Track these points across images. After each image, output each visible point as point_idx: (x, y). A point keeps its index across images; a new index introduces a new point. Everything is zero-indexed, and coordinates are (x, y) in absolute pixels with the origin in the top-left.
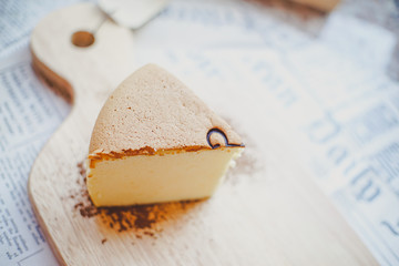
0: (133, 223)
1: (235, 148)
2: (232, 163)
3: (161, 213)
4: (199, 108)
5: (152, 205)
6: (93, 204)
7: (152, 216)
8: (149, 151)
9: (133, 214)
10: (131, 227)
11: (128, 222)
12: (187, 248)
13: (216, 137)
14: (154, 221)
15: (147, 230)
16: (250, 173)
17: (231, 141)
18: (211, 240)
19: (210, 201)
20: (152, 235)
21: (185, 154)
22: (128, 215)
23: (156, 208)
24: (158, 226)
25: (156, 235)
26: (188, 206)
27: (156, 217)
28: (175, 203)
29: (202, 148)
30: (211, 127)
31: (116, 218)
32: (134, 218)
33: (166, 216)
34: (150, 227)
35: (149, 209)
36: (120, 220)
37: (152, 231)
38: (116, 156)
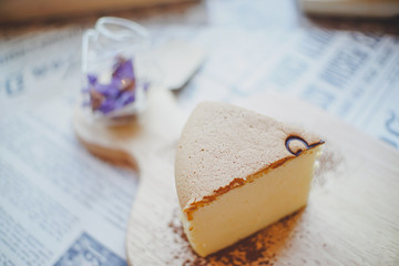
0: (244, 258)
1: (317, 147)
2: (317, 163)
3: (267, 239)
4: (266, 124)
5: (255, 235)
6: (199, 257)
7: (259, 246)
8: (239, 182)
9: (240, 251)
10: (244, 263)
11: (239, 260)
12: (305, 262)
13: (295, 144)
14: (263, 250)
15: (260, 260)
17: (310, 142)
18: (325, 245)
19: (308, 209)
20: (267, 263)
21: (273, 172)
22: (236, 253)
23: (260, 237)
24: (269, 252)
25: (271, 262)
26: (289, 222)
27: (264, 245)
28: (276, 224)
29: (287, 159)
30: (286, 136)
31: (226, 260)
32: (244, 253)
33: (273, 240)
34: (262, 256)
35: (253, 240)
36: (231, 261)
37: (266, 259)
38: (210, 199)
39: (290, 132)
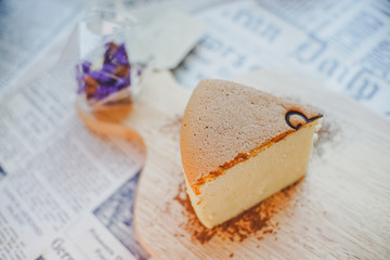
0: (249, 228)
1: (315, 121)
2: (316, 136)
3: (270, 209)
5: (258, 205)
6: (205, 228)
7: (263, 215)
8: (243, 157)
9: (245, 221)
10: (249, 233)
11: (244, 229)
12: (307, 229)
13: (295, 118)
14: (267, 219)
15: (264, 229)
16: (329, 139)
17: (309, 117)
18: (325, 213)
19: (307, 179)
20: (271, 231)
21: (275, 146)
22: (241, 223)
23: (263, 206)
24: (273, 221)
25: (275, 230)
26: (290, 192)
27: (267, 214)
28: (277, 194)
29: (287, 133)
30: (286, 111)
31: (232, 231)
32: (248, 223)
33: (275, 209)
34: (266, 225)
35: (257, 210)
36: (237, 231)
37: (270, 228)
39: (290, 107)
